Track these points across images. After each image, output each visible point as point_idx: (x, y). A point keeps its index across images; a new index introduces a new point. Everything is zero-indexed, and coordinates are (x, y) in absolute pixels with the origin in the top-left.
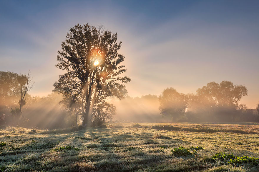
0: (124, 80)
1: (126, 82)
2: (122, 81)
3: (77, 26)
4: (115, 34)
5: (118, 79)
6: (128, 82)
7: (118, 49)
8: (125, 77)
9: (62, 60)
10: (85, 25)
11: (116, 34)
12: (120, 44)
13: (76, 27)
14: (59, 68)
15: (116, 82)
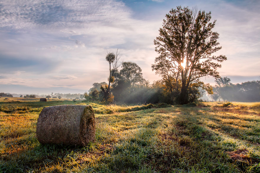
0: (219, 59)
1: (221, 61)
2: (218, 60)
3: (172, 10)
4: (208, 13)
5: (213, 58)
6: (224, 61)
7: (213, 27)
8: (221, 56)
9: (158, 43)
10: (178, 8)
11: (210, 13)
12: (214, 22)
13: (170, 12)
14: (158, 52)
15: (211, 62)
